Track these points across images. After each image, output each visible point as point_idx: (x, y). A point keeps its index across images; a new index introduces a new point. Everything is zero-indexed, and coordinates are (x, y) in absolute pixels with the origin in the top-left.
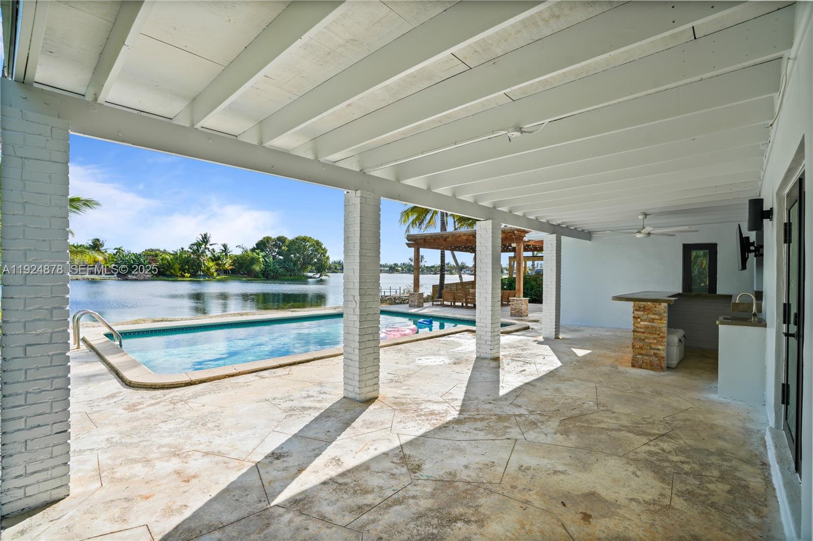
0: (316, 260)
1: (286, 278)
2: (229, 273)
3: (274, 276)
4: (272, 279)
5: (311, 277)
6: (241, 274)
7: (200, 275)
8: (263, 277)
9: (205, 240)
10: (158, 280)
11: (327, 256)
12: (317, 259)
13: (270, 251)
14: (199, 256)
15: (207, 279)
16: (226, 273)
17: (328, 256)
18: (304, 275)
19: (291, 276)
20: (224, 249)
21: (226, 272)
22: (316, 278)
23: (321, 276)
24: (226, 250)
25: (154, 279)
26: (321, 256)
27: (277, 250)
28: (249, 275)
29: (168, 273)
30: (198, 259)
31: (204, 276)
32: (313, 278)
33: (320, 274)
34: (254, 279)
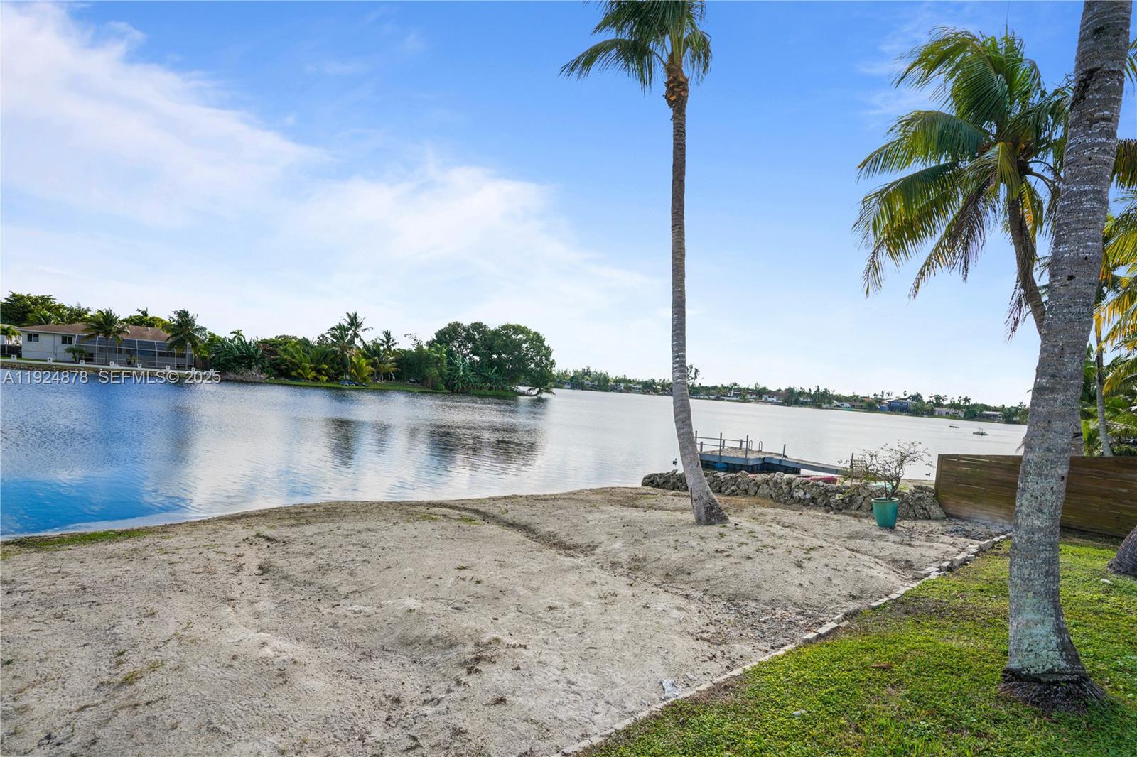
0: (533, 366)
1: (483, 393)
2: (391, 379)
3: (463, 387)
4: (461, 392)
5: (523, 394)
6: (411, 382)
7: (345, 380)
8: (446, 388)
9: (354, 322)
10: (279, 384)
11: (551, 359)
12: (536, 363)
13: (460, 346)
14: (343, 348)
15: (355, 386)
16: (388, 379)
17: (554, 360)
18: (512, 390)
19: (491, 389)
20: (385, 340)
21: (386, 376)
22: (531, 396)
23: (540, 392)
24: (388, 341)
25: (272, 382)
26: (541, 359)
27: (470, 346)
28: (423, 385)
29: (294, 373)
30: (342, 352)
31: (351, 381)
32: (527, 395)
33: (538, 389)
34: (431, 391)
